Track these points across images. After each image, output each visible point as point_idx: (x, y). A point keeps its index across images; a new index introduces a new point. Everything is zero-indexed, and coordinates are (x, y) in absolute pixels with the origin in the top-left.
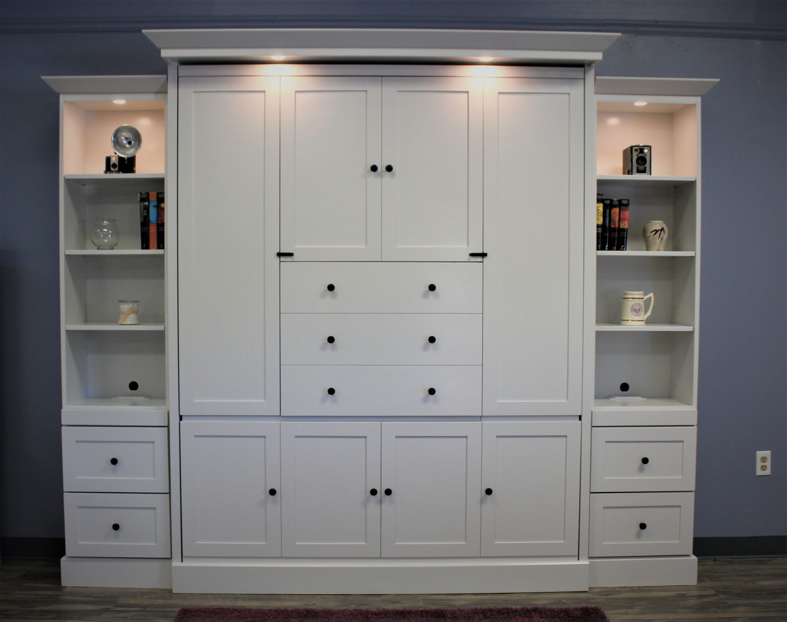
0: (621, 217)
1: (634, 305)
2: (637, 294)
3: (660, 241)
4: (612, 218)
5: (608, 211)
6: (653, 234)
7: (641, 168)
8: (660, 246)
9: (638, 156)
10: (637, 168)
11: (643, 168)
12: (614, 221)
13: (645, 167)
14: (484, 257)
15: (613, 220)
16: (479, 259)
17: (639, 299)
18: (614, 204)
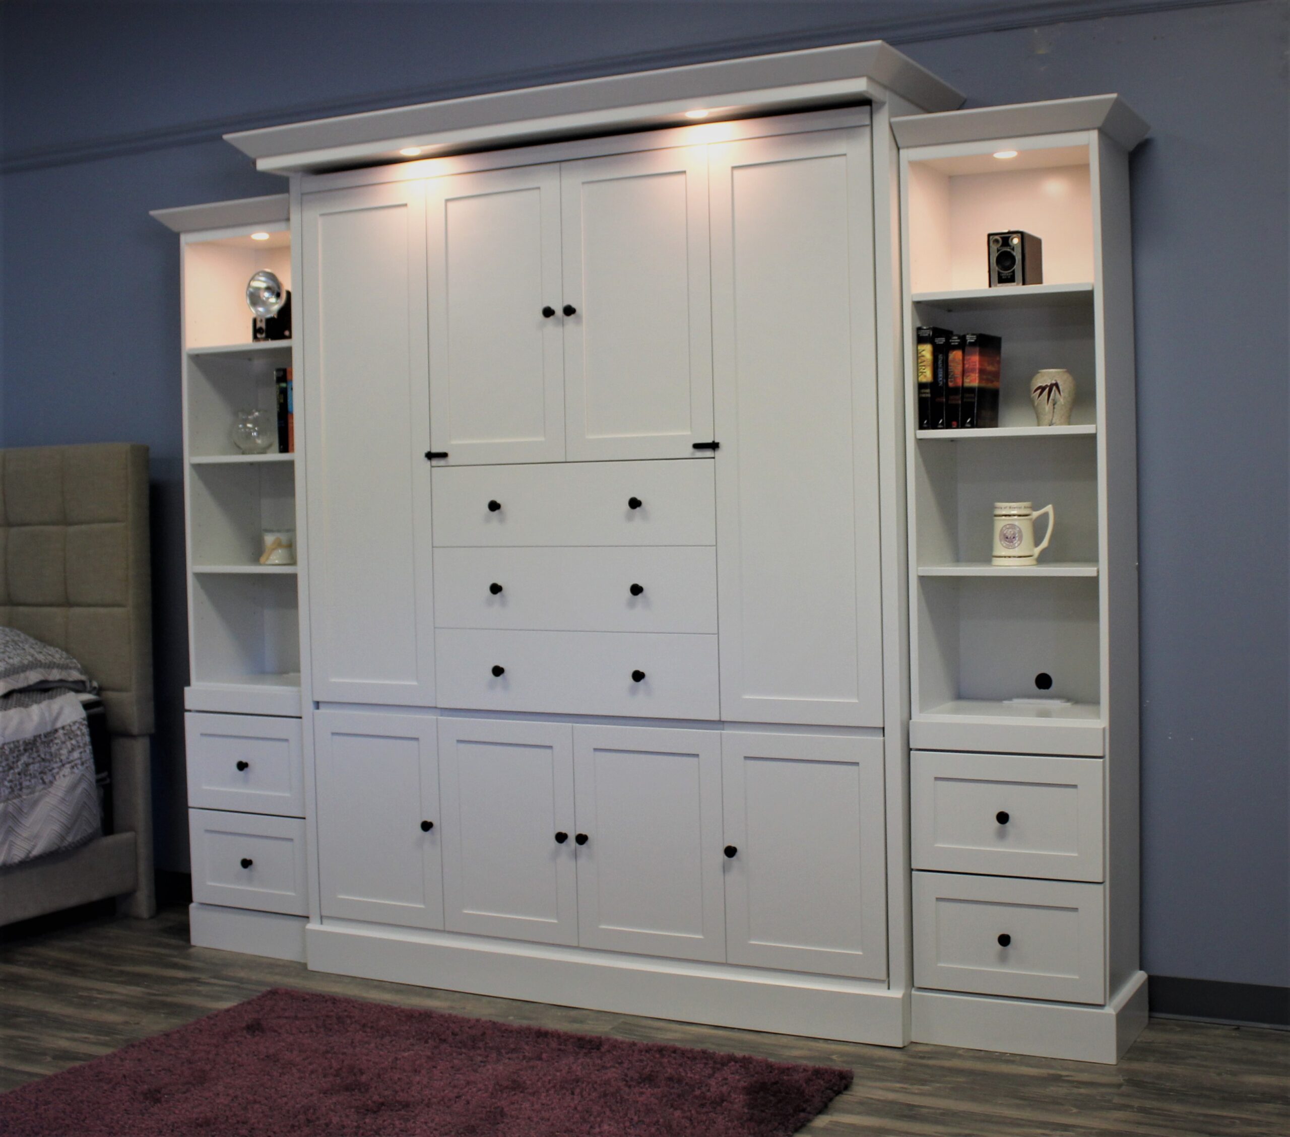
0: (967, 366)
1: (1004, 529)
2: (1014, 508)
3: (1052, 407)
4: (951, 368)
5: (940, 357)
6: (1038, 396)
7: (1006, 273)
8: (1053, 416)
9: (999, 253)
10: (999, 273)
11: (1009, 273)
12: (952, 376)
13: (1013, 272)
14: (716, 449)
15: (952, 374)
16: (708, 453)
17: (1020, 516)
18: (953, 344)
